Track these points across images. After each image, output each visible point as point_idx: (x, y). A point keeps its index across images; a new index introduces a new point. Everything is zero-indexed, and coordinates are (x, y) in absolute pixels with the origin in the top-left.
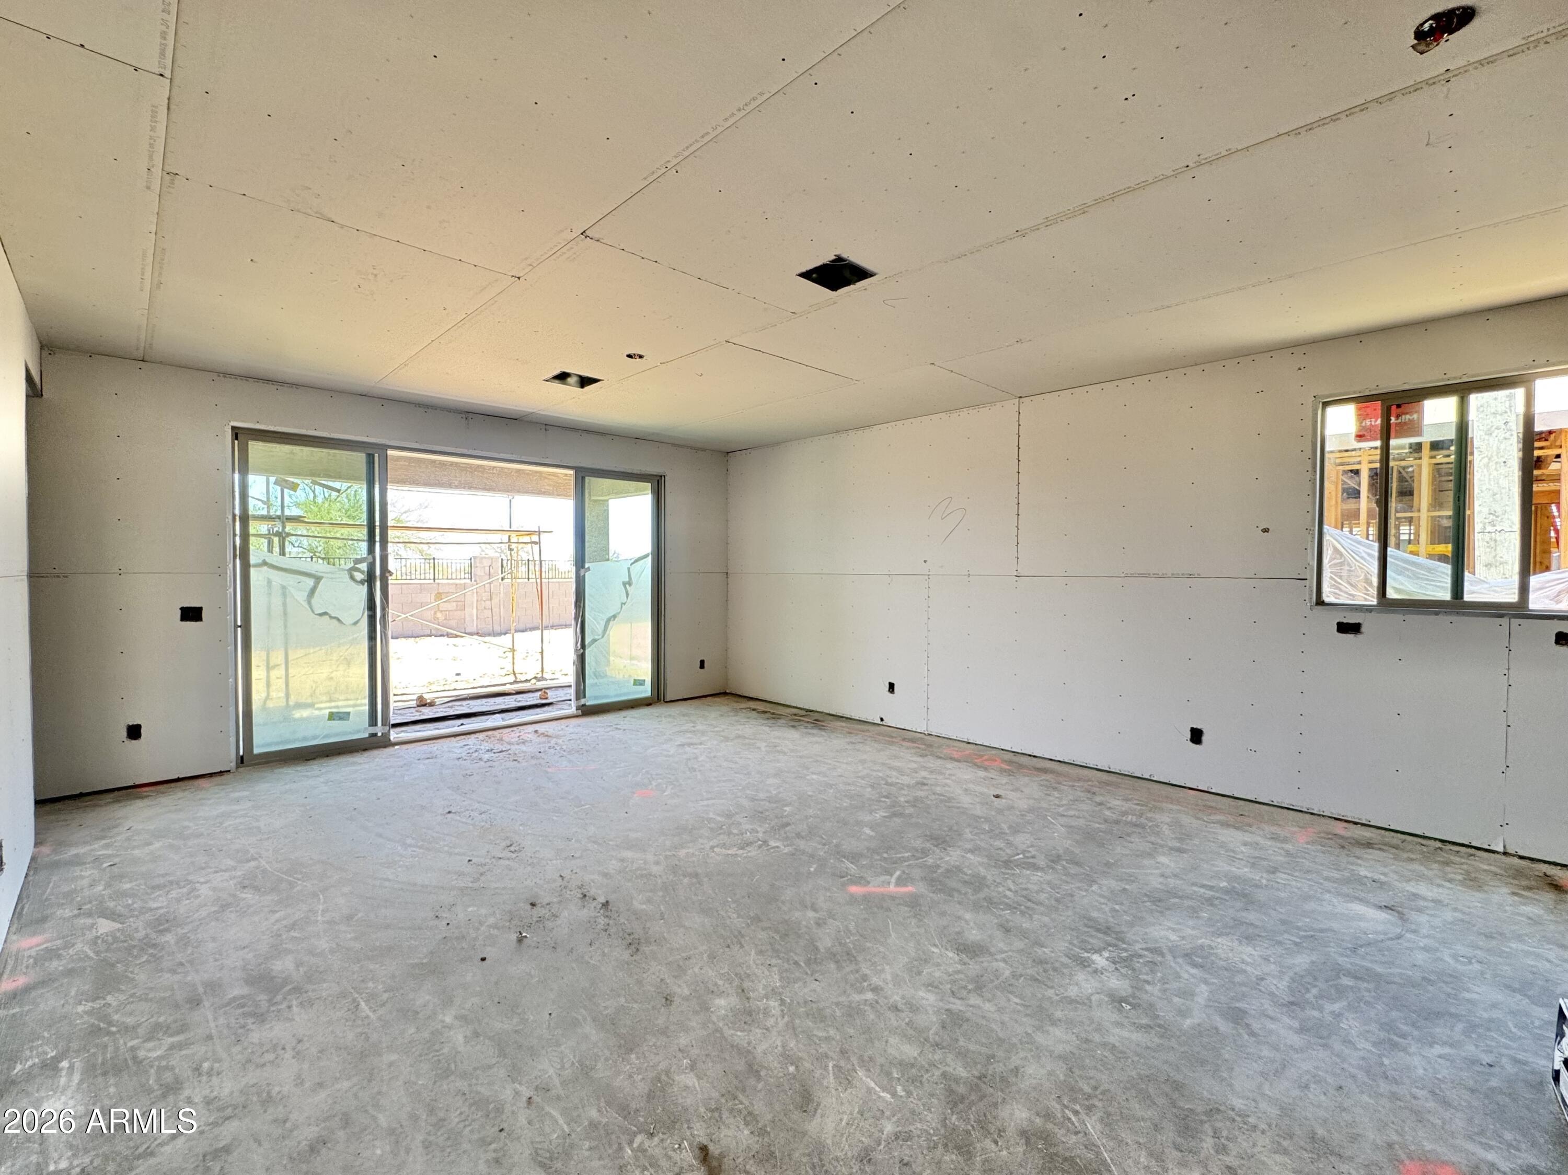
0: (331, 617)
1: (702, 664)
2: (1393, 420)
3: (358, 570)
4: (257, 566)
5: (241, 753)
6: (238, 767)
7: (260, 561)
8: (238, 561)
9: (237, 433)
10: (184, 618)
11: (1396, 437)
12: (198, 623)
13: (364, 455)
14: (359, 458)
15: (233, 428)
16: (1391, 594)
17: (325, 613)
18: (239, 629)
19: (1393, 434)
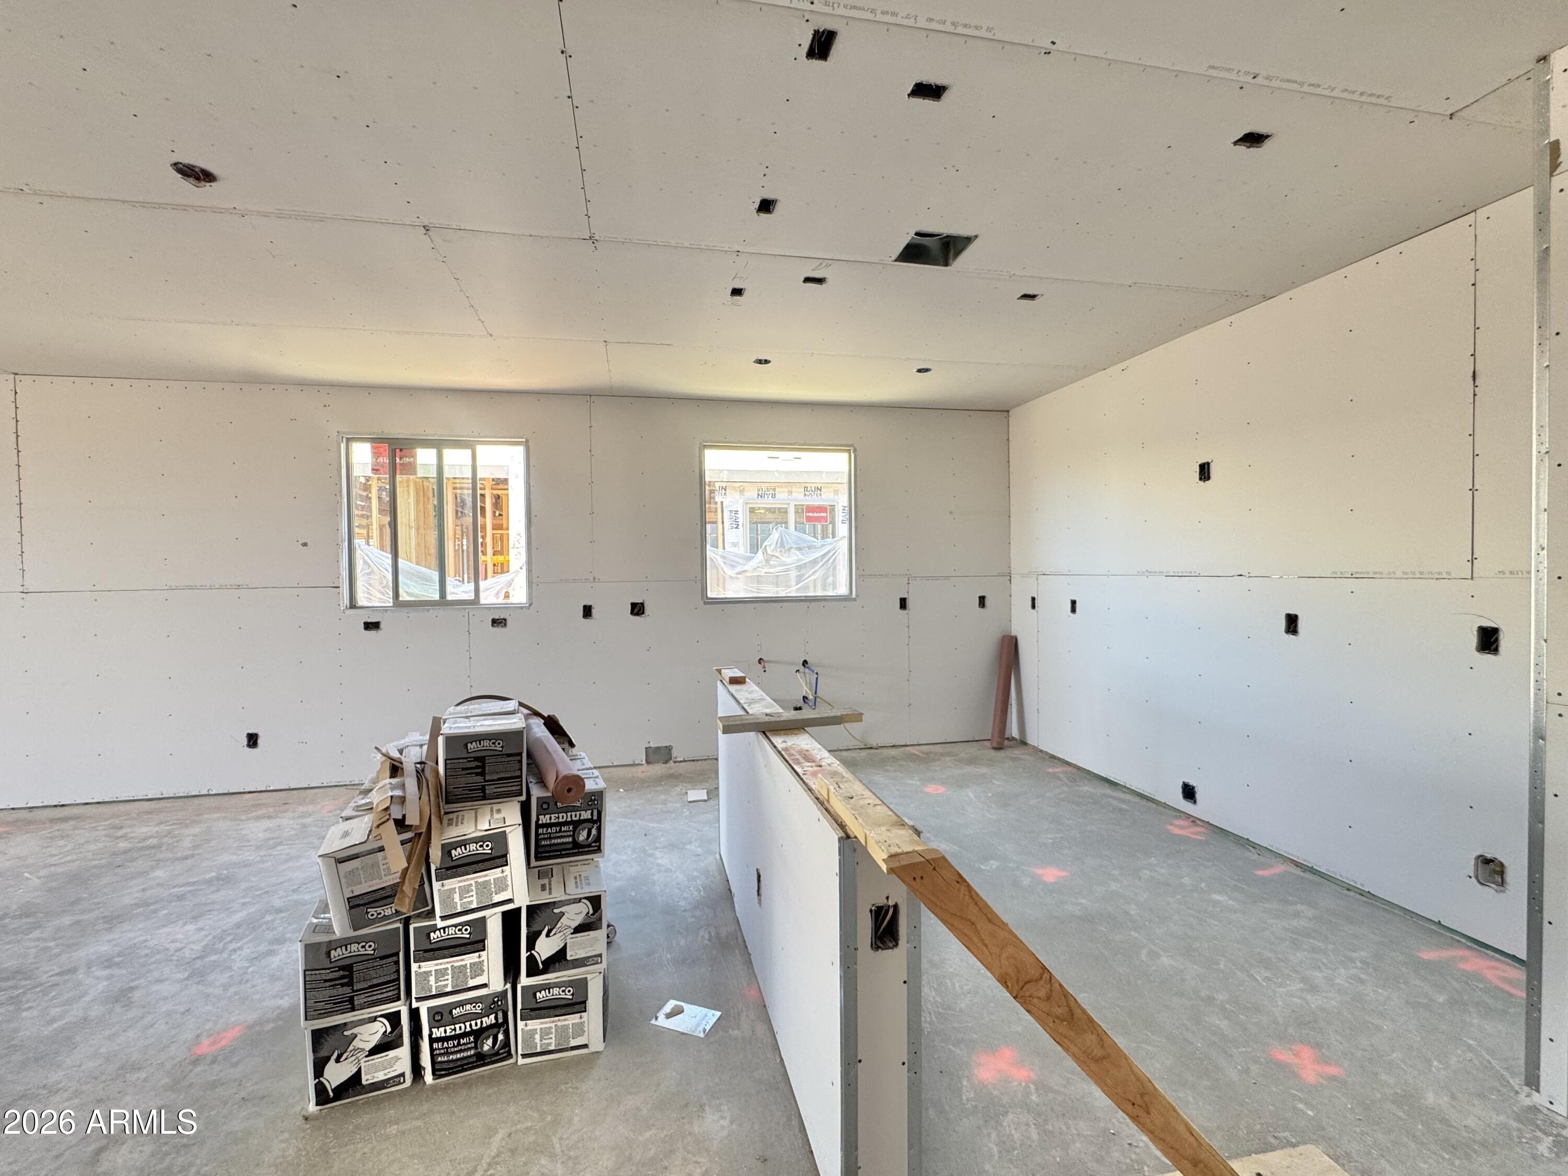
11: (400, 474)
16: (404, 597)
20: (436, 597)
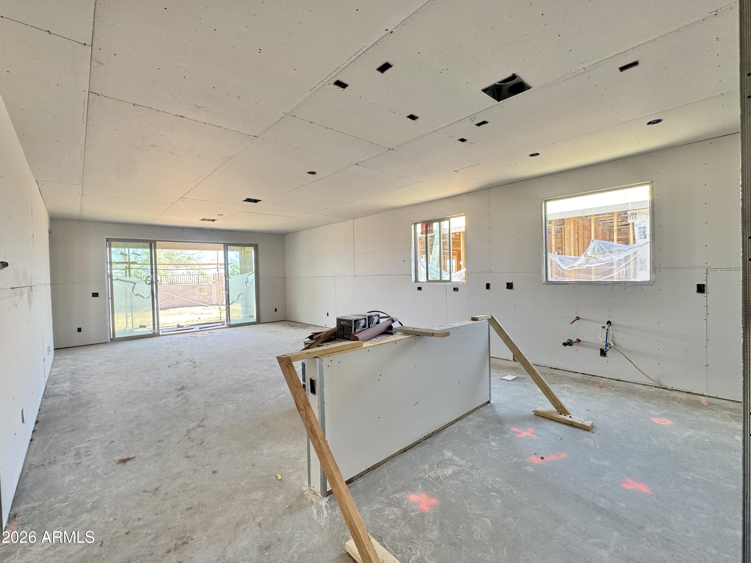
0: (140, 296)
1: (276, 310)
2: (428, 229)
3: (148, 280)
4: (115, 280)
5: (112, 337)
6: (110, 341)
7: (116, 278)
8: (109, 278)
9: (107, 240)
10: (93, 296)
11: (429, 233)
12: (97, 297)
13: (149, 244)
14: (148, 244)
15: (106, 238)
16: (430, 278)
17: (138, 295)
18: (110, 299)
19: (428, 233)
20: (439, 279)
